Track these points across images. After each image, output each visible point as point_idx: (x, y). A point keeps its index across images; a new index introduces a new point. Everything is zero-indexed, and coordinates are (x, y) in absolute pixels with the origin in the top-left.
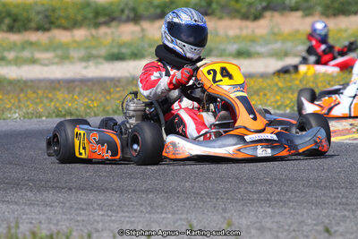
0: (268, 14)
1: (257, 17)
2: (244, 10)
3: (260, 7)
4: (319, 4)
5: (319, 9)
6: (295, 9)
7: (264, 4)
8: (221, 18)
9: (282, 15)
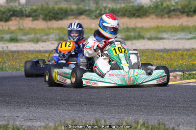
0: (13, 18)
1: (7, 20)
3: (9, 14)
4: (42, 14)
5: (41, 16)
6: (28, 16)
7: (11, 13)
9: (21, 19)
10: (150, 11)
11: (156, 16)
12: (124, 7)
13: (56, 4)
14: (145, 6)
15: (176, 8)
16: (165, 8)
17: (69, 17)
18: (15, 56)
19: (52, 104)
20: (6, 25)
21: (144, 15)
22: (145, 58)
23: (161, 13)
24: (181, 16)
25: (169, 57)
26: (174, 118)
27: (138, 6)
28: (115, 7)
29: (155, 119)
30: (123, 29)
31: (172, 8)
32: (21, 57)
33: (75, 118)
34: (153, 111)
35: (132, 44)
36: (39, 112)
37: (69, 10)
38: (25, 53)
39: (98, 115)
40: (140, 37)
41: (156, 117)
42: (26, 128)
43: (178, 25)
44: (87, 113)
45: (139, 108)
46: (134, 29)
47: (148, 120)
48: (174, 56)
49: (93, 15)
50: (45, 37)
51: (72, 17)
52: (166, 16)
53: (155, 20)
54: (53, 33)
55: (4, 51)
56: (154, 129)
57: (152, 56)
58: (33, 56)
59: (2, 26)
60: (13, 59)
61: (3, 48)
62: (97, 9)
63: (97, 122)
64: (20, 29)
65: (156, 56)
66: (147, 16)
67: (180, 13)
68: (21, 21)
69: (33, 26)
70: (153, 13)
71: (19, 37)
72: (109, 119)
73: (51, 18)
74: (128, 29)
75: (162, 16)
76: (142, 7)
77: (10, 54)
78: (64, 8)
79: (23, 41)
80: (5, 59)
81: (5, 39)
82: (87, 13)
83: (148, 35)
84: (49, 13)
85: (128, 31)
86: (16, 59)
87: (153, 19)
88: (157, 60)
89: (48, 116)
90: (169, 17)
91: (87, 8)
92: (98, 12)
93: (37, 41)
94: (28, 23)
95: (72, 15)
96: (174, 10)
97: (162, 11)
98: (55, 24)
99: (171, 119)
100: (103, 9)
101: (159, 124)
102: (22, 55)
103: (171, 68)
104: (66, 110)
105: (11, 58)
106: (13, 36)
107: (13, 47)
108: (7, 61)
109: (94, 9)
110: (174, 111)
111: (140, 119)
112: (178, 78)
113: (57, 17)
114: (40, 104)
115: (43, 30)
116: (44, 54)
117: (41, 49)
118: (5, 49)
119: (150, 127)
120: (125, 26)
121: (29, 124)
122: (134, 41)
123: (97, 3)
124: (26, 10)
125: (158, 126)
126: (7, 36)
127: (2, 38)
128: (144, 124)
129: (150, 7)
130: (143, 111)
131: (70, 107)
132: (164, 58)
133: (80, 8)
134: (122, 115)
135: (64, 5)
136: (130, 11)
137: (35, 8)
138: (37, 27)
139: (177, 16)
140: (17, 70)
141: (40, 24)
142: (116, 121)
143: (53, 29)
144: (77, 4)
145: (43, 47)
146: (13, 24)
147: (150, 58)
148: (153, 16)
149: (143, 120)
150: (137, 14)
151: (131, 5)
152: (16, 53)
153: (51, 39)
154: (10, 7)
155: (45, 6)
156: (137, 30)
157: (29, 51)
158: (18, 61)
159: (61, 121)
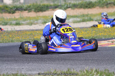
0: (17, 11)
1: (13, 13)
2: (9, 10)
3: (14, 9)
4: (33, 8)
5: (33, 10)
6: (25, 10)
7: (15, 8)
8: (2, 13)
9: (21, 12)
10: (96, 4)
11: (100, 7)
12: (81, 3)
13: (41, 2)
14: (93, 2)
15: (111, 2)
16: (104, 2)
17: (49, 10)
18: (19, 33)
19: (42, 60)
20: (13, 16)
21: (93, 7)
22: (94, 32)
23: (103, 5)
24: (114, 7)
25: (108, 31)
26: (113, 66)
27: (89, 2)
28: (75, 3)
29: (102, 67)
30: (81, 15)
31: (109, 2)
32: (22, 34)
33: (56, 68)
34: (100, 63)
35: (87, 24)
36: (35, 65)
37: (49, 5)
38: (24, 31)
39: (69, 66)
40: (91, 20)
41: (103, 66)
42: (28, 75)
43: (113, 12)
44: (63, 65)
45: (93, 61)
46: (87, 15)
47: (98, 68)
48: (111, 30)
49: (63, 8)
50: (36, 22)
51: (51, 9)
52: (105, 7)
53: (99, 10)
54: (40, 19)
55: (12, 31)
56: (102, 73)
57: (98, 30)
58: (30, 33)
59: (11, 16)
60: (18, 35)
61: (12, 29)
62: (65, 4)
63: (68, 70)
64: (21, 18)
65: (101, 31)
66: (94, 7)
67: (113, 5)
68: (21, 13)
69: (28, 16)
70: (98, 5)
71: (21, 23)
72: (76, 68)
73: (39, 11)
74: (83, 16)
75: (103, 7)
76: (91, 2)
77: (16, 32)
78: (46, 5)
79: (23, 24)
80: (14, 35)
81: (12, 24)
82: (60, 7)
83: (95, 18)
84: (38, 7)
85: (84, 17)
86: (20, 35)
87: (98, 9)
88: (102, 33)
89: (40, 68)
90: (107, 7)
91: (59, 4)
92: (66, 6)
93: (31, 24)
94: (26, 14)
95: (51, 8)
96: (110, 3)
97: (103, 4)
98: (41, 14)
99: (112, 67)
100: (69, 4)
101: (105, 70)
102: (23, 33)
103: (110, 37)
104: (50, 64)
105: (17, 34)
106: (17, 22)
107: (18, 28)
108: (14, 37)
109: (64, 4)
110: (113, 62)
111: (93, 68)
112: (114, 43)
113: (42, 10)
114: (35, 61)
115: (34, 18)
116: (36, 32)
117: (34, 29)
118: (13, 29)
119: (100, 72)
120: (82, 14)
121: (30, 72)
122: (88, 22)
123: (65, 1)
124: (24, 7)
125: (104, 71)
126: (14, 22)
127: (11, 23)
128: (96, 70)
129: (96, 2)
130: (95, 63)
131: (52, 62)
132: (105, 32)
133: (56, 4)
134: (83, 66)
135: (46, 3)
136: (84, 5)
137: (29, 5)
138: (31, 16)
139: (112, 7)
140: (20, 42)
141: (33, 14)
142: (80, 69)
143: (40, 17)
144: (54, 2)
145: (35, 28)
146: (17, 15)
147: (97, 32)
148: (98, 7)
149: (96, 68)
150: (88, 7)
151: (85, 1)
152: (20, 32)
153: (39, 23)
154: (14, 5)
155: (35, 4)
156: (89, 16)
157: (27, 30)
158: (21, 36)
159: (48, 70)
